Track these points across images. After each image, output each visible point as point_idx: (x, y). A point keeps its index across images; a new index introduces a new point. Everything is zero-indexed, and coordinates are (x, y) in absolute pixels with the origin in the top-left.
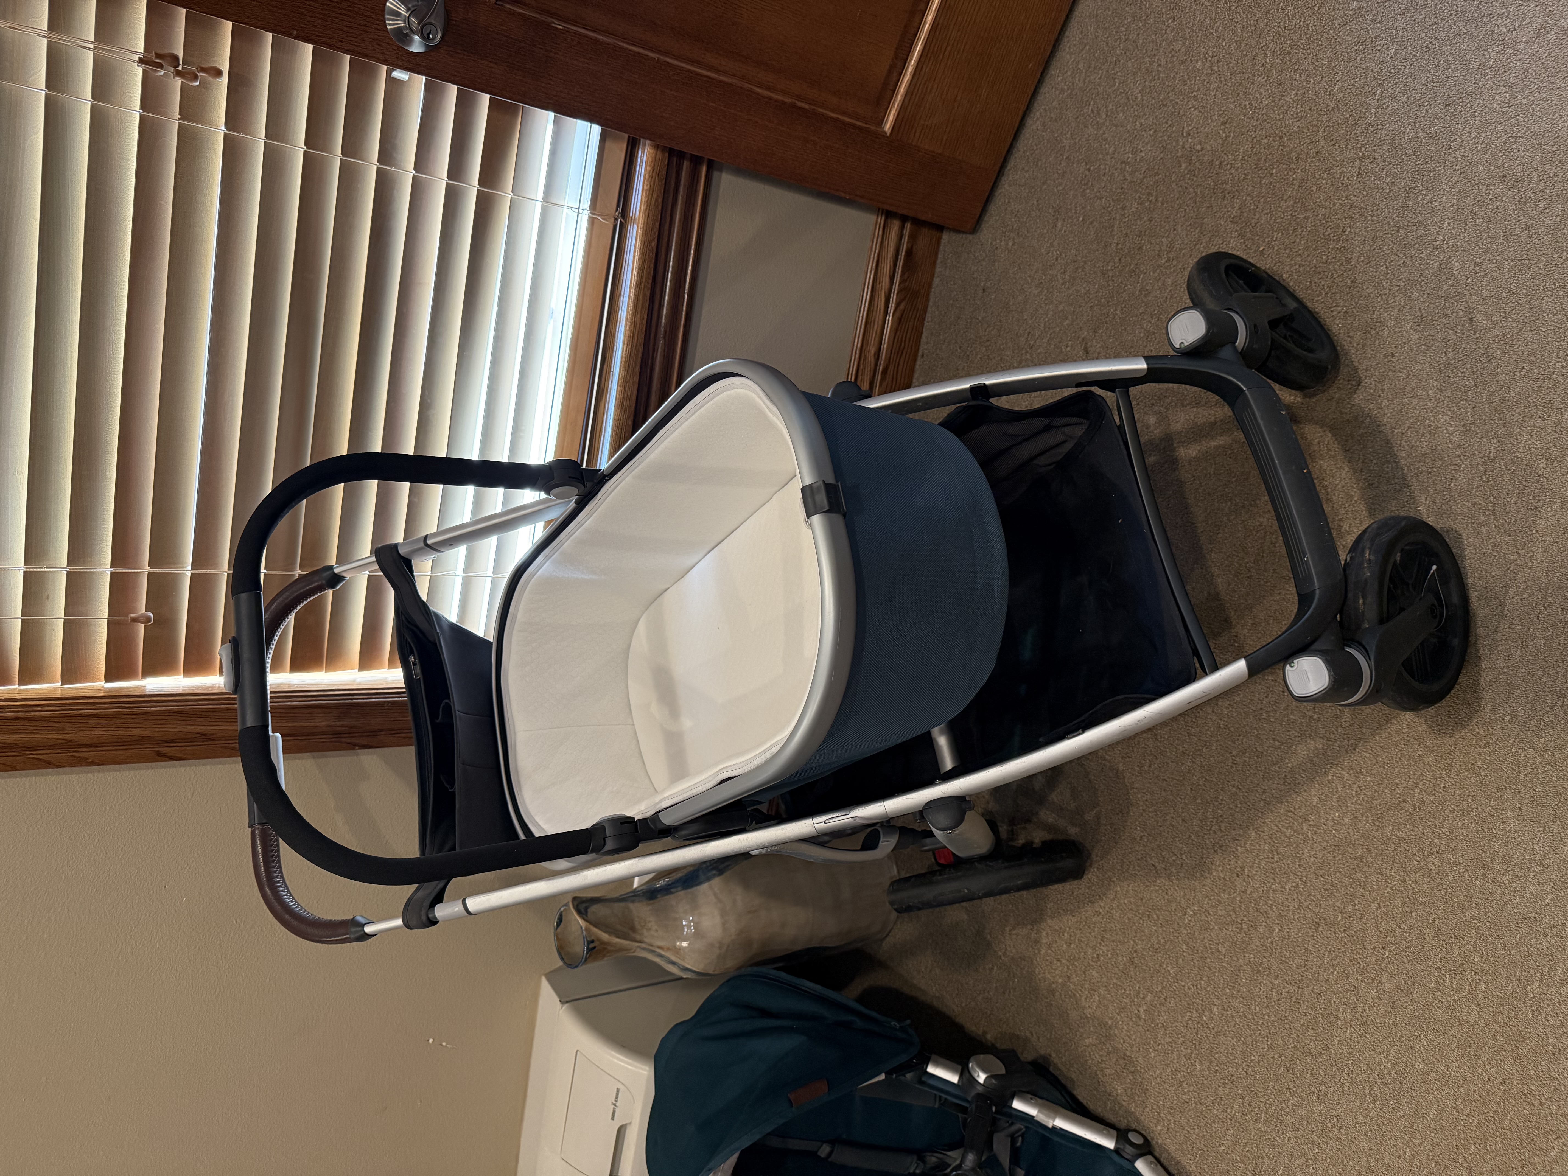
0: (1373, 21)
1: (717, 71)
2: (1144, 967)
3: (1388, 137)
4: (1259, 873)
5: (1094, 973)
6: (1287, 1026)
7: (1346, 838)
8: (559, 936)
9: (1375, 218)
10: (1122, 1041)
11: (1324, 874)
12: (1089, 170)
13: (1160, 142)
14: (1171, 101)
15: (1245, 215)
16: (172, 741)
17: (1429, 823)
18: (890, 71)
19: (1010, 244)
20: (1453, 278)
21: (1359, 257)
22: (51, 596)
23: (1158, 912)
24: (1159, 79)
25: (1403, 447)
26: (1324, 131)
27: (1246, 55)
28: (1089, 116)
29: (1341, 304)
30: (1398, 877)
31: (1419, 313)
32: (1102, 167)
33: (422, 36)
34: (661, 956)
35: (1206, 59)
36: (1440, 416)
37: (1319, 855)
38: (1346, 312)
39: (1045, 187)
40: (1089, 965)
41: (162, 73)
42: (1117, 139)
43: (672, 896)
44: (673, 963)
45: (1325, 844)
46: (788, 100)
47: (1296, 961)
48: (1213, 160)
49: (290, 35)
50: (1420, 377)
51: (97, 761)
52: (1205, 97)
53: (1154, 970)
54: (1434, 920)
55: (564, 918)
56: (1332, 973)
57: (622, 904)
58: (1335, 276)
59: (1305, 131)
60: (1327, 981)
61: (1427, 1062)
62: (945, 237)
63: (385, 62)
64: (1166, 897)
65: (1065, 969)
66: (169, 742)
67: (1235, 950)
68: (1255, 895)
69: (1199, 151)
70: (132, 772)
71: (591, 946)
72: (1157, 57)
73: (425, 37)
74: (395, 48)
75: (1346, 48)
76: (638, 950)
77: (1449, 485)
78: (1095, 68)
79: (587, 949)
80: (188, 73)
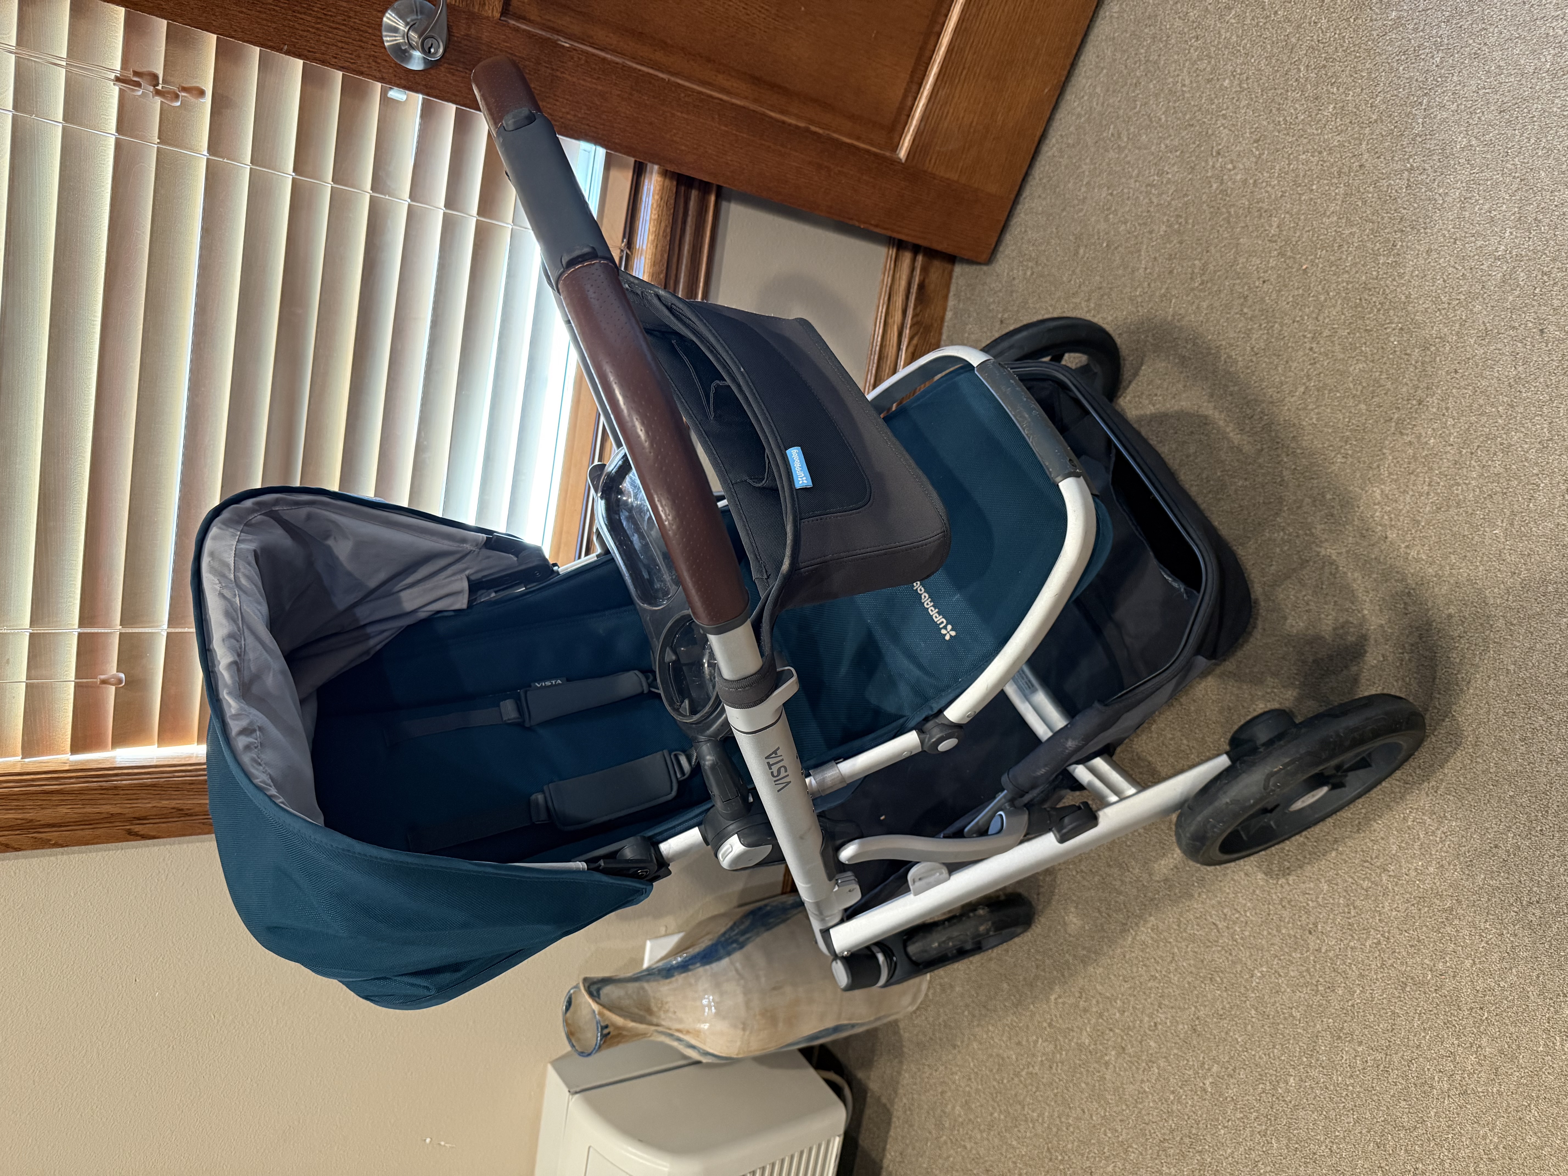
0: (1415, 30)
1: (728, 92)
2: (1208, 1036)
3: (1438, 147)
4: (1335, 929)
5: (1152, 1044)
6: (1375, 1098)
7: (1432, 889)
8: (570, 1022)
9: (1429, 231)
10: (1186, 1117)
11: (1409, 929)
12: (1111, 194)
13: (1188, 163)
14: (1198, 120)
15: (1284, 233)
16: (145, 818)
17: (1527, 870)
18: (905, 96)
19: (1029, 273)
20: (1518, 289)
21: (1413, 272)
22: (11, 660)
23: (1221, 974)
24: (1183, 99)
25: (1474, 467)
26: (1368, 144)
27: (1278, 71)
28: (1110, 139)
29: (1396, 320)
30: (1494, 930)
31: (1482, 327)
32: (1125, 191)
33: (423, 51)
34: (679, 1040)
35: (1234, 76)
36: (1513, 433)
37: (1402, 908)
38: (1401, 329)
39: (1064, 214)
40: (1145, 1034)
41: (140, 93)
42: (1140, 162)
43: (690, 973)
44: (693, 1047)
45: (1408, 895)
46: (802, 124)
47: (1381, 1026)
48: (1246, 179)
49: (280, 50)
50: (1488, 393)
51: (60, 842)
52: (1234, 115)
53: (1220, 1039)
54: (1538, 977)
55: (573, 1001)
56: (1424, 1037)
57: (636, 985)
58: (1388, 291)
59: (1346, 144)
60: (1418, 1047)
61: (1539, 1134)
62: (958, 269)
63: (381, 80)
64: (1230, 958)
65: (1119, 1040)
66: (141, 819)
67: (1310, 1015)
68: (1331, 954)
69: (1230, 170)
70: (100, 854)
71: (606, 1031)
72: (1180, 77)
73: (426, 51)
74: (393, 65)
75: (1387, 58)
76: (655, 1034)
77: (1528, 506)
78: (1114, 91)
79: (602, 1034)
80: (168, 93)
